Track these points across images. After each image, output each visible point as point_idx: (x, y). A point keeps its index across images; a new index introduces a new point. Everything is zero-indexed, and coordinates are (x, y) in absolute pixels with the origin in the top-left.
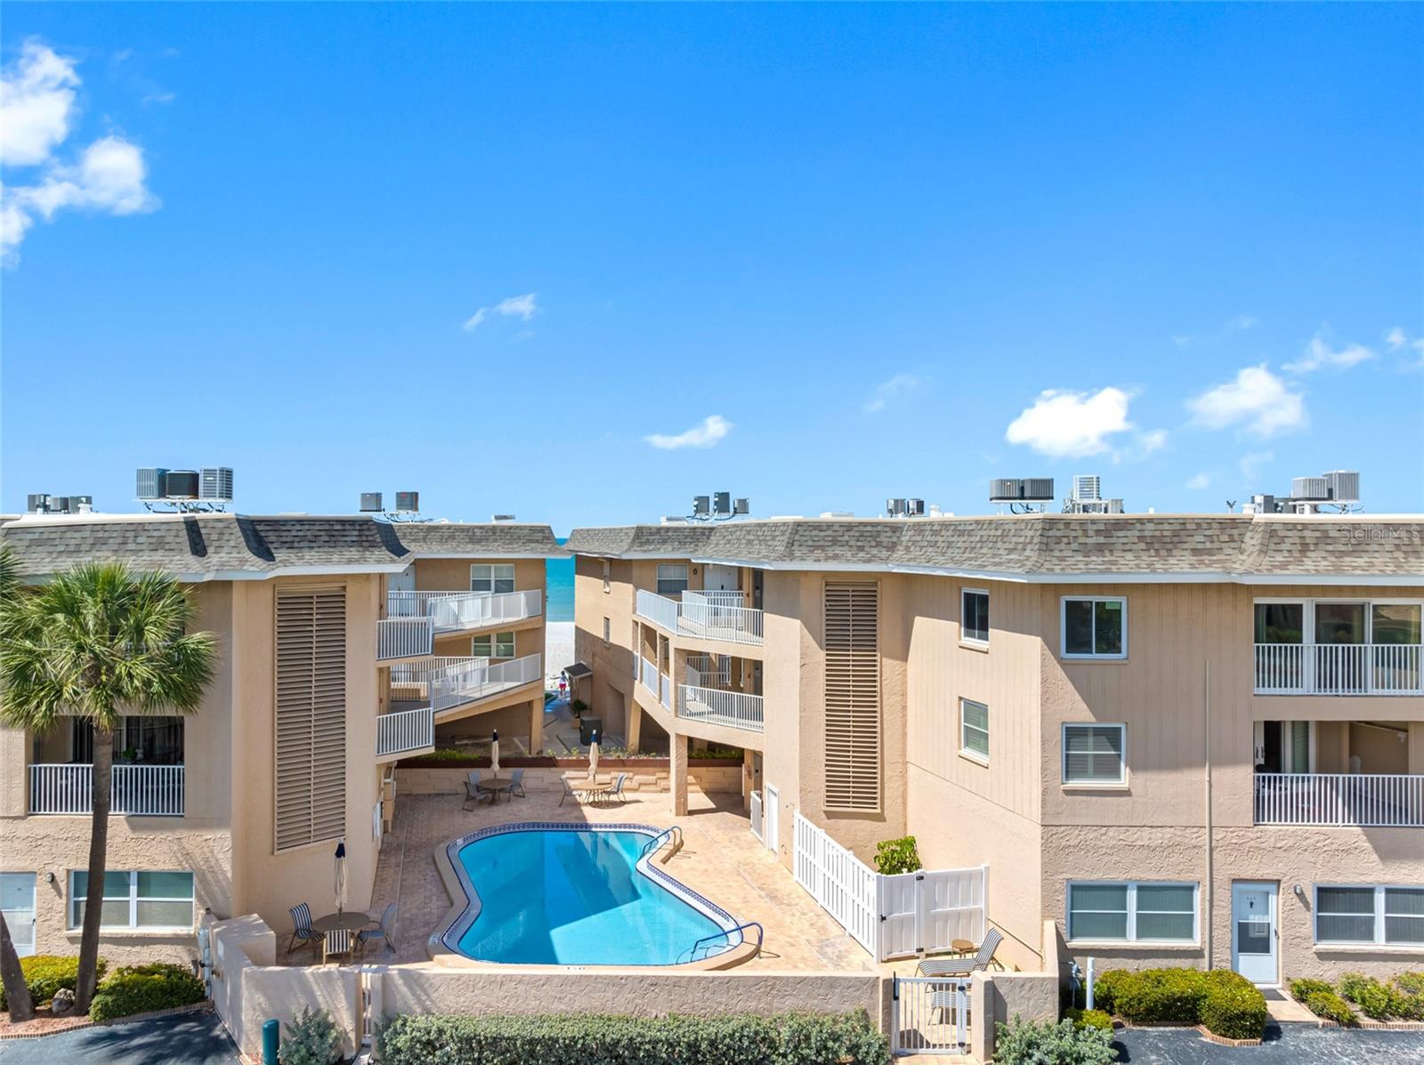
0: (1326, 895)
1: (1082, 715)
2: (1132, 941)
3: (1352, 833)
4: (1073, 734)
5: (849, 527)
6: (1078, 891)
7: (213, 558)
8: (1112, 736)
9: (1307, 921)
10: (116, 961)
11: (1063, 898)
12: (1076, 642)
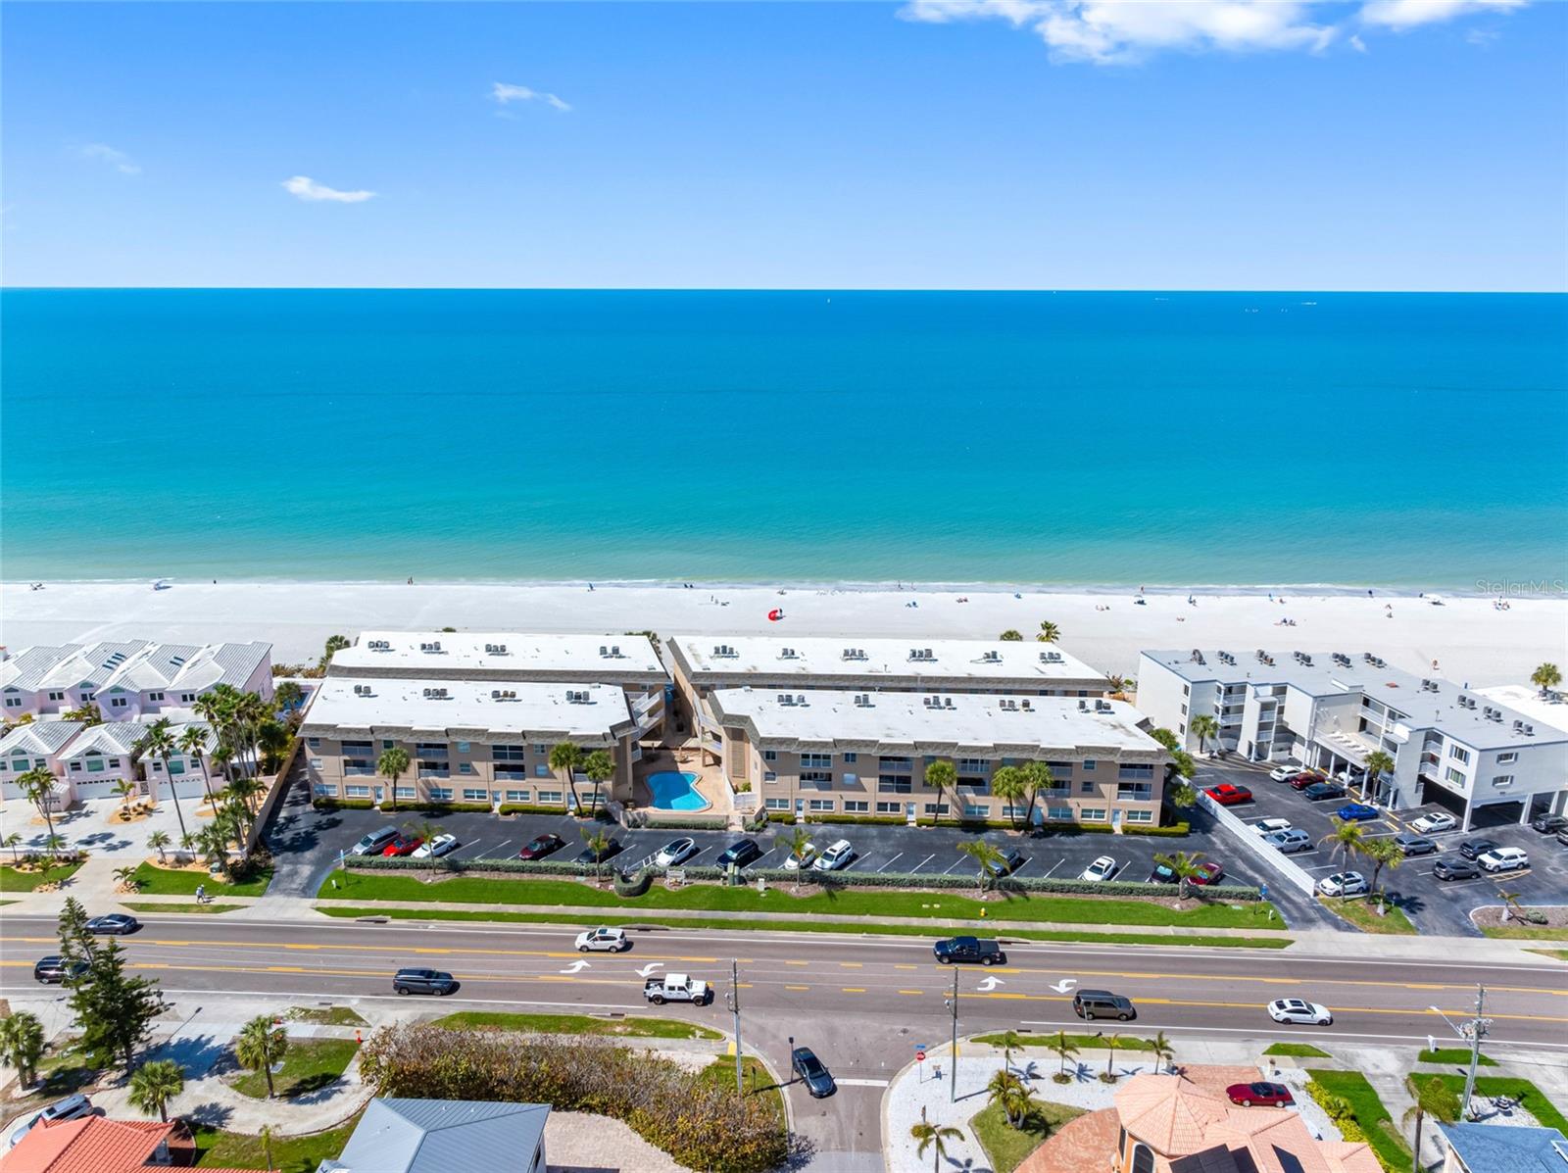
0: (812, 802)
1: (768, 770)
2: (777, 808)
3: (816, 790)
4: (767, 773)
5: (737, 716)
6: (768, 800)
7: (608, 742)
8: (774, 774)
9: (809, 806)
10: (597, 808)
11: (765, 801)
12: (768, 757)
